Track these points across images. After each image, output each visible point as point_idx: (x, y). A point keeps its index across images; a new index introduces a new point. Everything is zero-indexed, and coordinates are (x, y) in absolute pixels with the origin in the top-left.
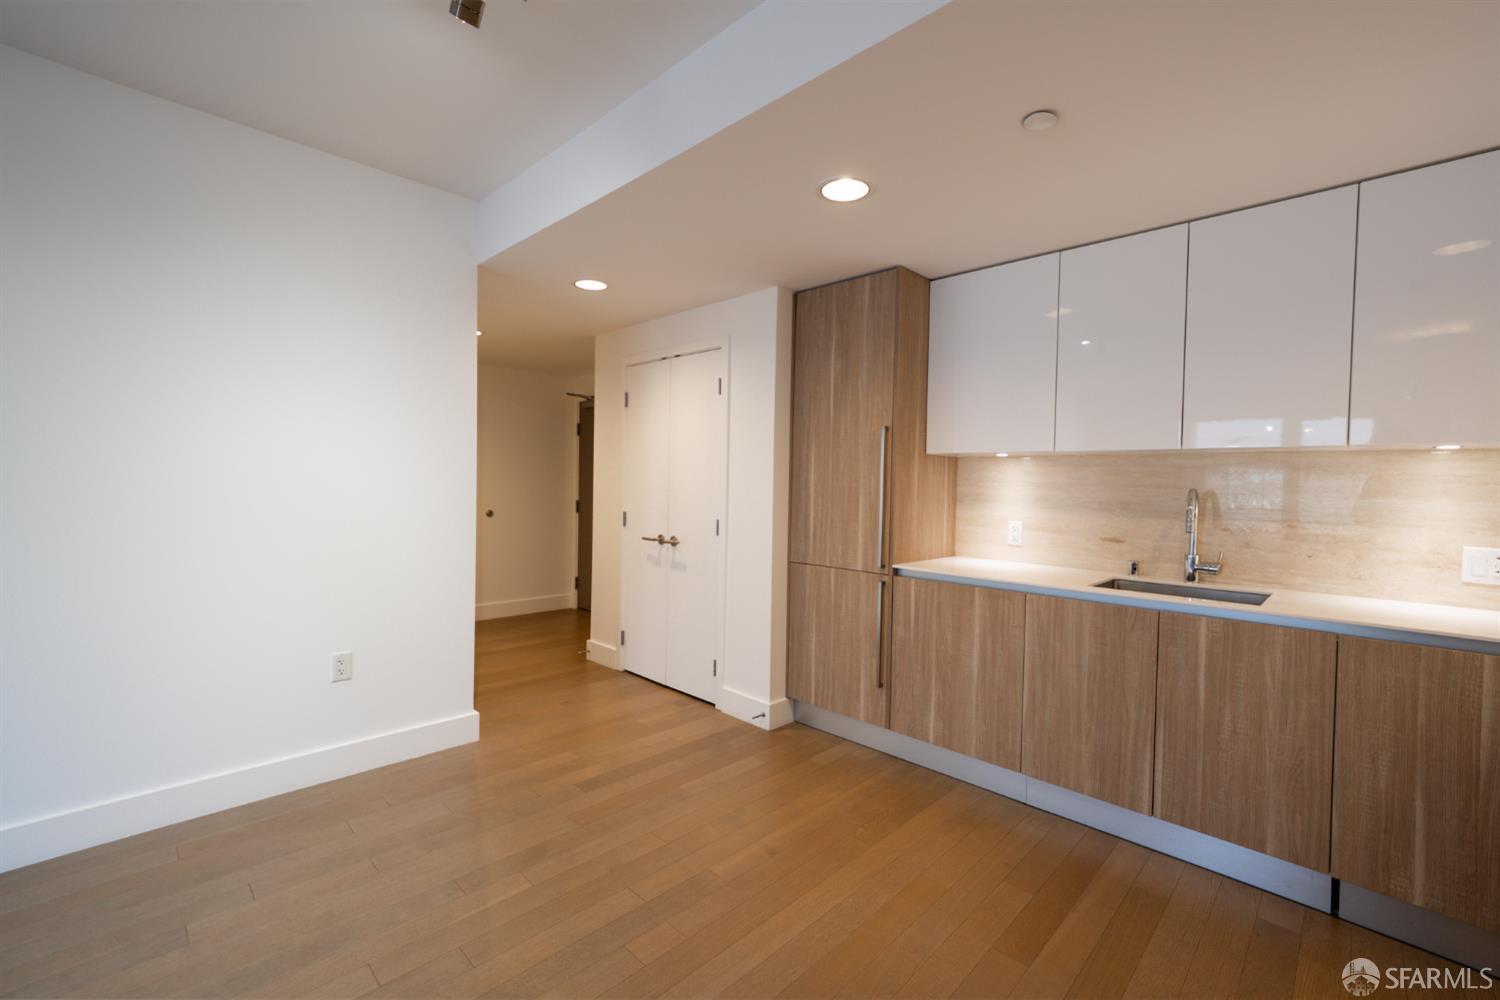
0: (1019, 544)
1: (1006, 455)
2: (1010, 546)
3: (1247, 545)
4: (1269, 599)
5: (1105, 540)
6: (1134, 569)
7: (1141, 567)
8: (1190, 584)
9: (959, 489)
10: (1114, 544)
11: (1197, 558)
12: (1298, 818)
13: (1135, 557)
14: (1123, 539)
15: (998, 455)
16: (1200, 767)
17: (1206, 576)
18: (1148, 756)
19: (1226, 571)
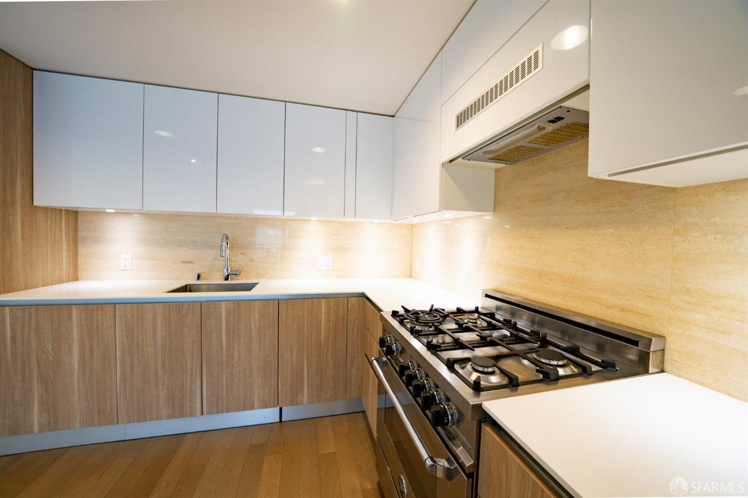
0: (129, 268)
1: (113, 211)
2: (122, 270)
3: (252, 261)
4: (258, 285)
5: (184, 262)
6: (199, 277)
7: (202, 275)
8: (226, 282)
9: (79, 233)
10: (189, 264)
11: (229, 269)
12: (266, 388)
13: (198, 271)
14: (193, 261)
15: (107, 211)
16: (224, 381)
17: (235, 277)
18: (199, 384)
19: (243, 273)
